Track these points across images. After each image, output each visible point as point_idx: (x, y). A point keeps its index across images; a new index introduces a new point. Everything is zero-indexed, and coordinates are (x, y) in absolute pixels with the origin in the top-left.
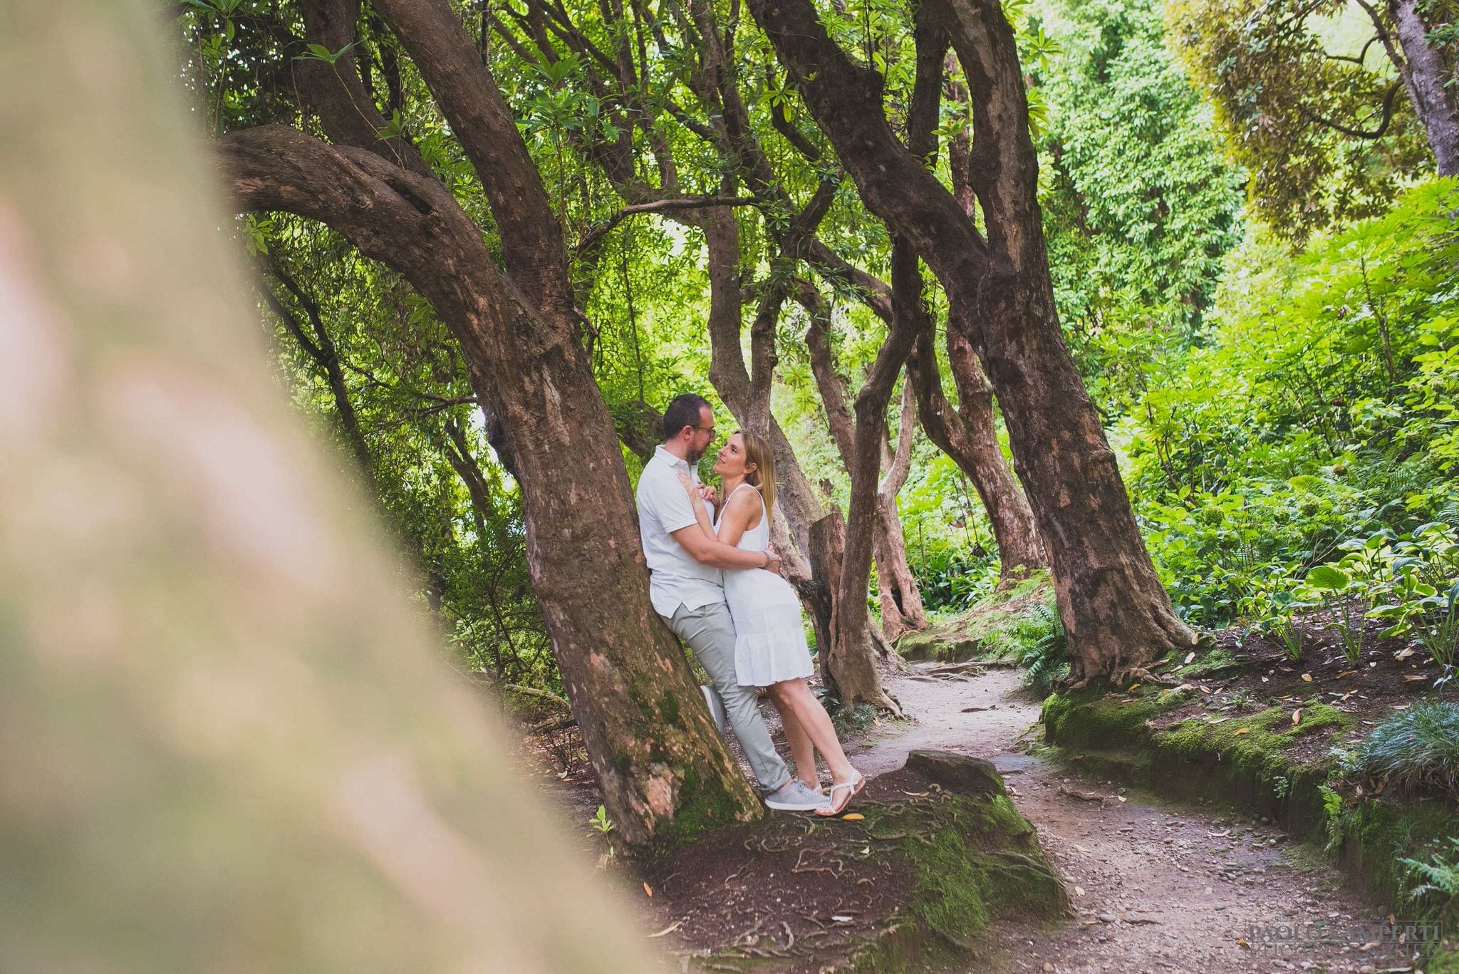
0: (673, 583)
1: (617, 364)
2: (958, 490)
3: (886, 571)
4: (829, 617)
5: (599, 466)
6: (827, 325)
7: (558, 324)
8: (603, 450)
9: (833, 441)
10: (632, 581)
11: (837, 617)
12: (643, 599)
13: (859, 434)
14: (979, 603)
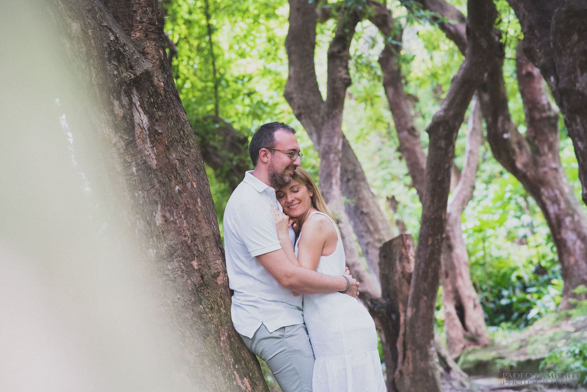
0: (254, 304)
1: (193, 78)
2: (521, 209)
3: (450, 288)
4: (397, 334)
5: (185, 189)
6: (398, 48)
7: (148, 50)
8: (188, 173)
9: (400, 158)
10: (214, 302)
11: (404, 335)
12: (224, 319)
13: (431, 158)
14: (540, 321)
